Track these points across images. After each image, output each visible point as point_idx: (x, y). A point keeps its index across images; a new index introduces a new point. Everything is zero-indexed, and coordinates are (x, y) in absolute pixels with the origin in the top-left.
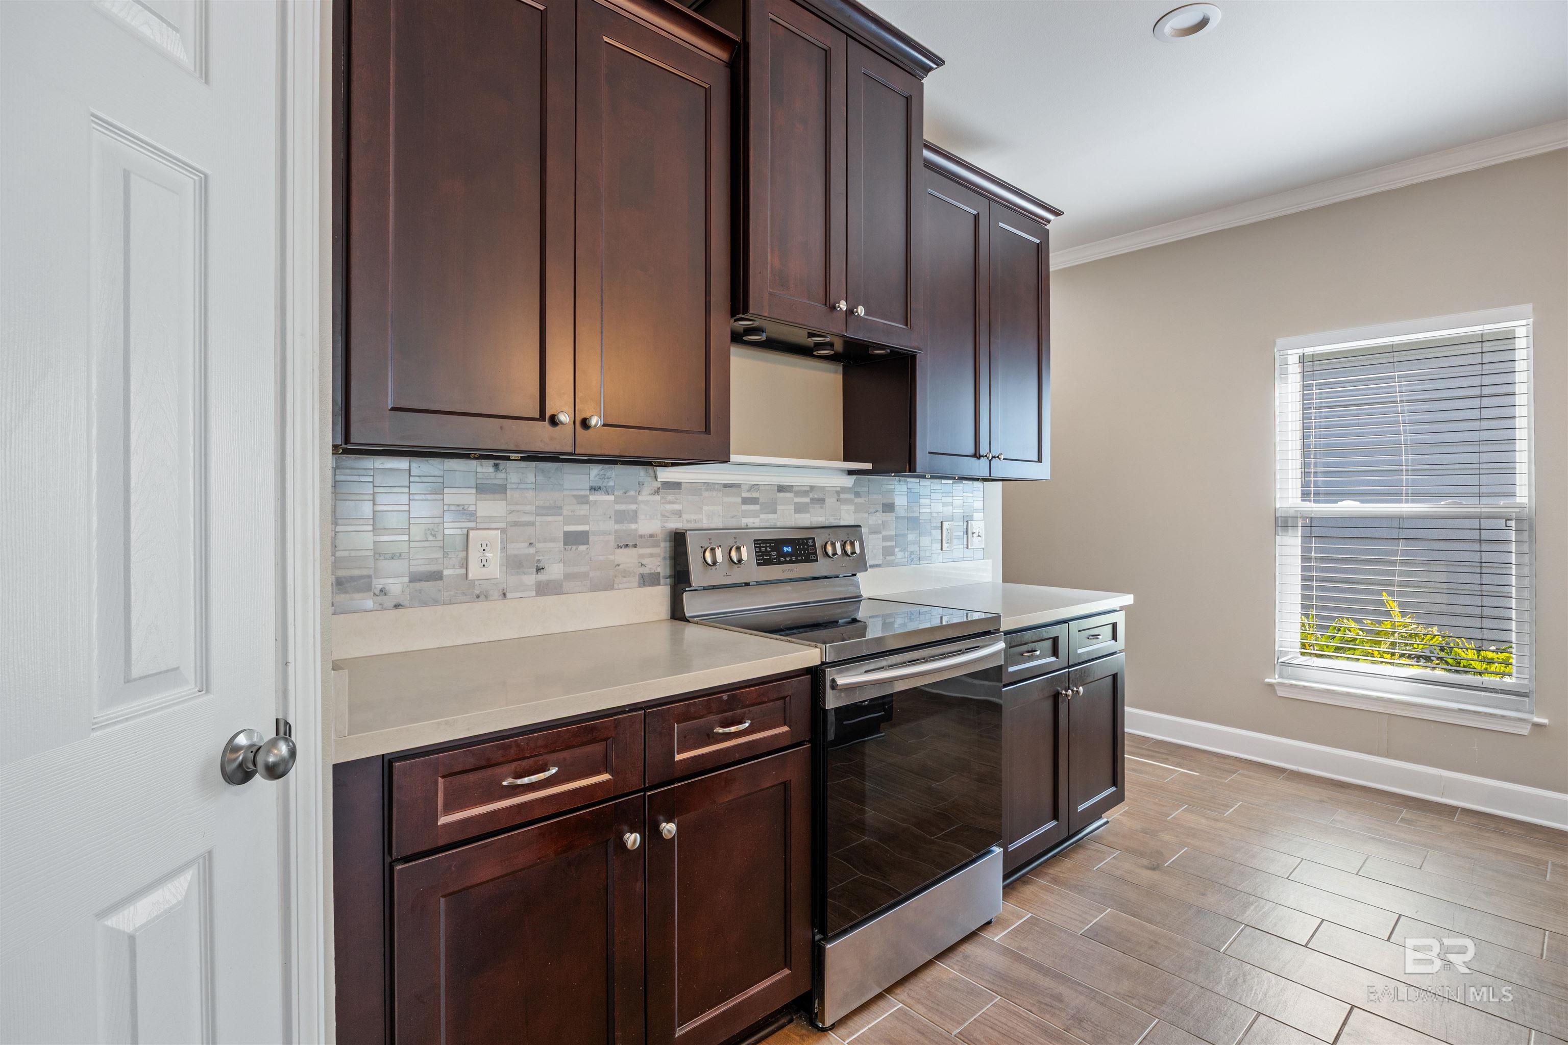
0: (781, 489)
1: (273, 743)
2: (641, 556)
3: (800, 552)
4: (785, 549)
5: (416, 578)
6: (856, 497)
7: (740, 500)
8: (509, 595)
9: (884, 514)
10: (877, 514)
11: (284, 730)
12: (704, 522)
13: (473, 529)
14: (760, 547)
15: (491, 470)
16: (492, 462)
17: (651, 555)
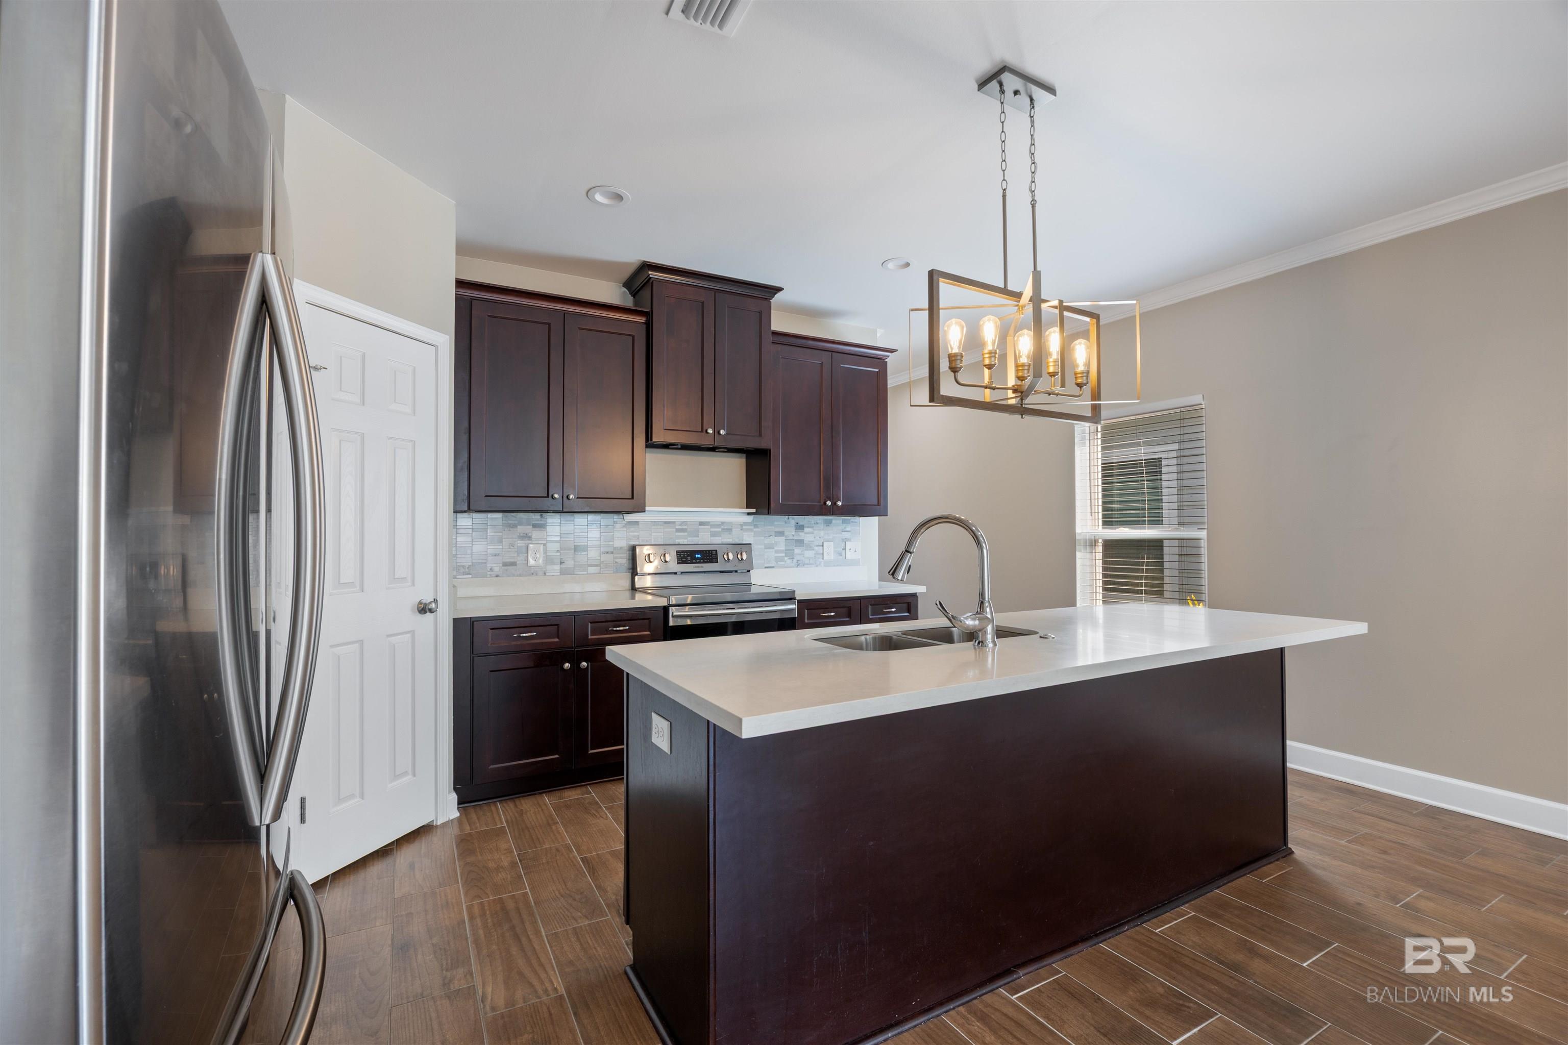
0: (701, 524)
1: (431, 603)
2: (616, 558)
3: (707, 558)
4: (697, 556)
5: (505, 564)
6: (754, 527)
7: (674, 530)
8: (547, 574)
9: (776, 538)
10: (771, 537)
11: (435, 601)
12: (652, 541)
13: (531, 544)
14: (680, 555)
15: (539, 517)
16: (539, 514)
17: (621, 558)
